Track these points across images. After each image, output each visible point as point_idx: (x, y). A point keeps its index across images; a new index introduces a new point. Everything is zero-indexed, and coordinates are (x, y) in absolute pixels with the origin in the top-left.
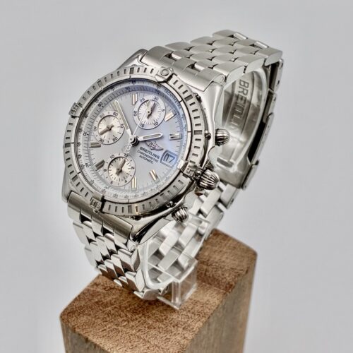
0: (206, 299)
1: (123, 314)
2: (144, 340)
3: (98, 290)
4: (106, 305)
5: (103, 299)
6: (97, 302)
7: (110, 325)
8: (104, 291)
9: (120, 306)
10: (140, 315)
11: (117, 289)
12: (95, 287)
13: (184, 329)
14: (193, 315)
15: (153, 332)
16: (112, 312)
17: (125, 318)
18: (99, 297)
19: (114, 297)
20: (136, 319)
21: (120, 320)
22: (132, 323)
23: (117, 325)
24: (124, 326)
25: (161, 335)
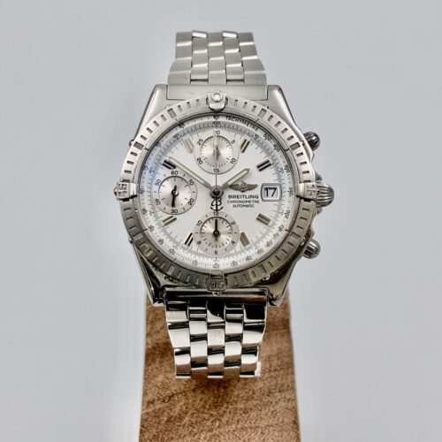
0: (275, 348)
1: (206, 416)
2: (251, 428)
3: (158, 407)
4: (180, 418)
5: (171, 414)
6: (168, 421)
7: (203, 436)
8: (165, 404)
9: (196, 409)
10: (225, 405)
11: (177, 394)
12: (152, 405)
13: (280, 391)
14: (277, 373)
15: (253, 414)
16: (193, 420)
17: (212, 419)
18: (165, 414)
19: (182, 404)
20: (225, 412)
21: (209, 423)
22: (224, 419)
23: (211, 430)
24: (219, 427)
25: (263, 412)
